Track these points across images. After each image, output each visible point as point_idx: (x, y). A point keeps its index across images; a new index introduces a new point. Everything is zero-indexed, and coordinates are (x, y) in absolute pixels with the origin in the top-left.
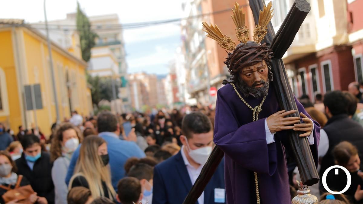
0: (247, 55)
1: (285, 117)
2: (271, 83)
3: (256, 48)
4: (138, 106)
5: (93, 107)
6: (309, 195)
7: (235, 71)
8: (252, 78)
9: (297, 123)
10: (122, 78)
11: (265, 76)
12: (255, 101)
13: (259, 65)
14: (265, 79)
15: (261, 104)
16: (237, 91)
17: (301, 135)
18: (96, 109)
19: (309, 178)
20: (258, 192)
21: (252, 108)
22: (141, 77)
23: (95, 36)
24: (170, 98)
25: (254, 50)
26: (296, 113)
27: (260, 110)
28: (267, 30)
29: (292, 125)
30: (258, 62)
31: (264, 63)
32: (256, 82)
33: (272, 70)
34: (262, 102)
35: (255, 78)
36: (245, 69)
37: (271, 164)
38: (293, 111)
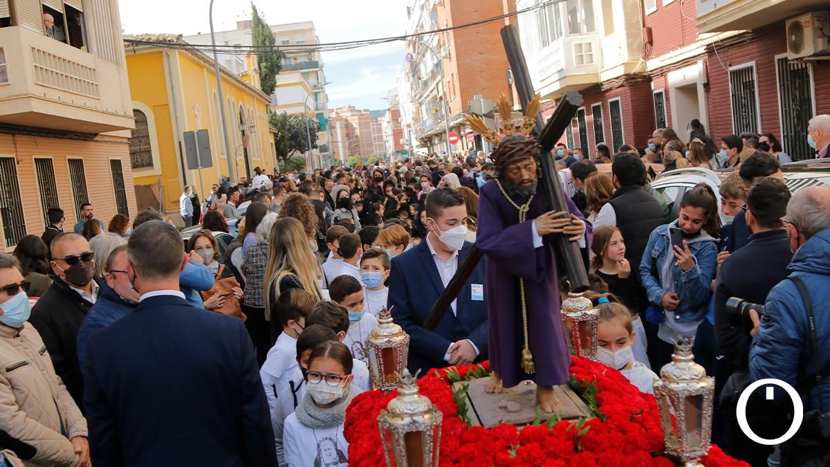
0: (514, 151)
1: (555, 218)
2: (539, 179)
3: (524, 143)
4: (343, 156)
5: (279, 160)
6: (582, 298)
7: (500, 167)
8: (518, 176)
9: (567, 225)
10: (319, 116)
11: (533, 173)
12: (521, 200)
13: (527, 162)
14: (534, 177)
15: (529, 203)
16: (501, 189)
17: (571, 239)
18: (283, 162)
19: (579, 286)
20: (523, 299)
21: (518, 207)
22: (346, 115)
23: (281, 55)
24: (390, 146)
25: (522, 146)
26: (567, 214)
27: (527, 209)
28: (536, 123)
29: (562, 227)
30: (525, 159)
31: (532, 159)
32: (524, 180)
33: (541, 166)
34: (530, 200)
35: (522, 176)
36: (512, 166)
37: (539, 269)
38: (563, 212)
